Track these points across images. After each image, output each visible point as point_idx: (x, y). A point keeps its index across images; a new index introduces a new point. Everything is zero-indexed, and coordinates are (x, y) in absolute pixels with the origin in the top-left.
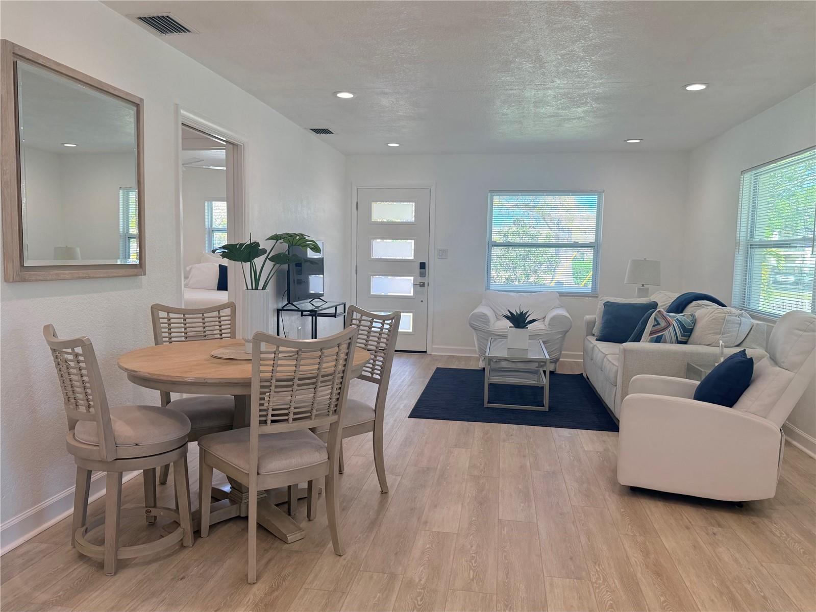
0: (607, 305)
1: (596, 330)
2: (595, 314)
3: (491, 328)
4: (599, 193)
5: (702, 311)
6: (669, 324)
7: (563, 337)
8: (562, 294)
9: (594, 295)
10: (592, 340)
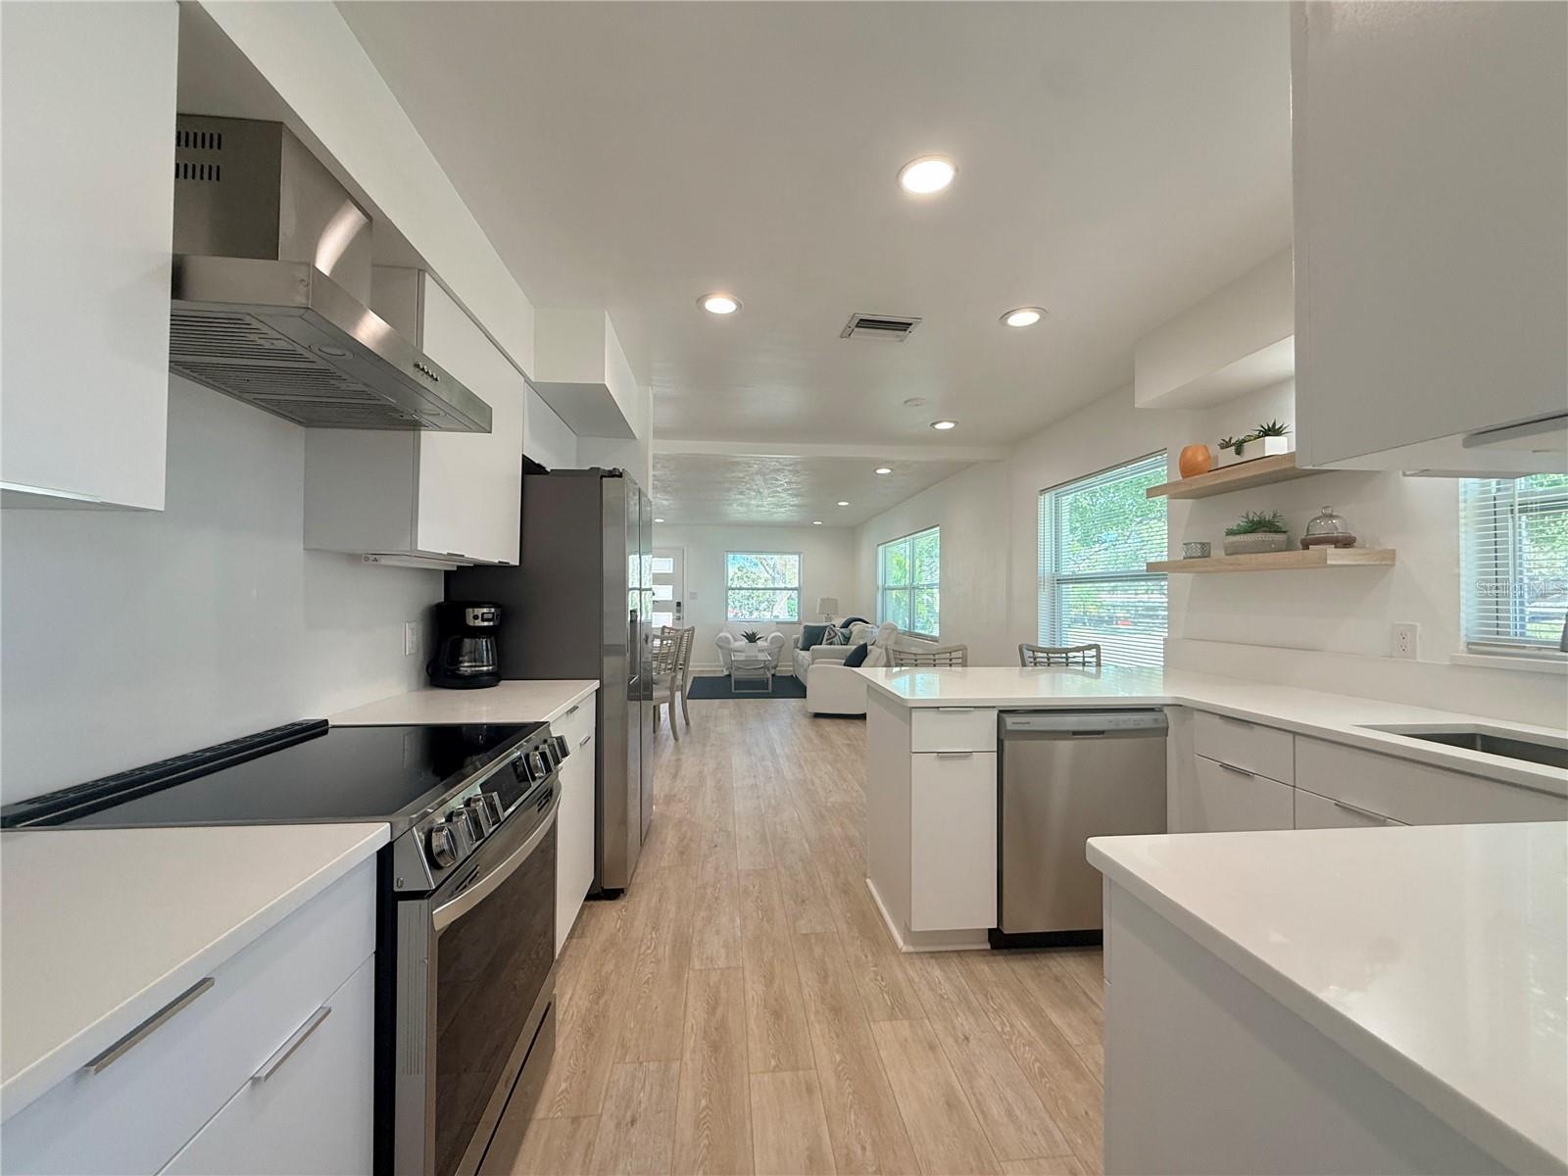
0: (806, 627)
1: (800, 645)
2: (799, 634)
3: (732, 646)
4: (799, 554)
5: (856, 628)
6: (836, 634)
7: (780, 651)
8: (778, 623)
9: (799, 623)
10: (798, 650)
